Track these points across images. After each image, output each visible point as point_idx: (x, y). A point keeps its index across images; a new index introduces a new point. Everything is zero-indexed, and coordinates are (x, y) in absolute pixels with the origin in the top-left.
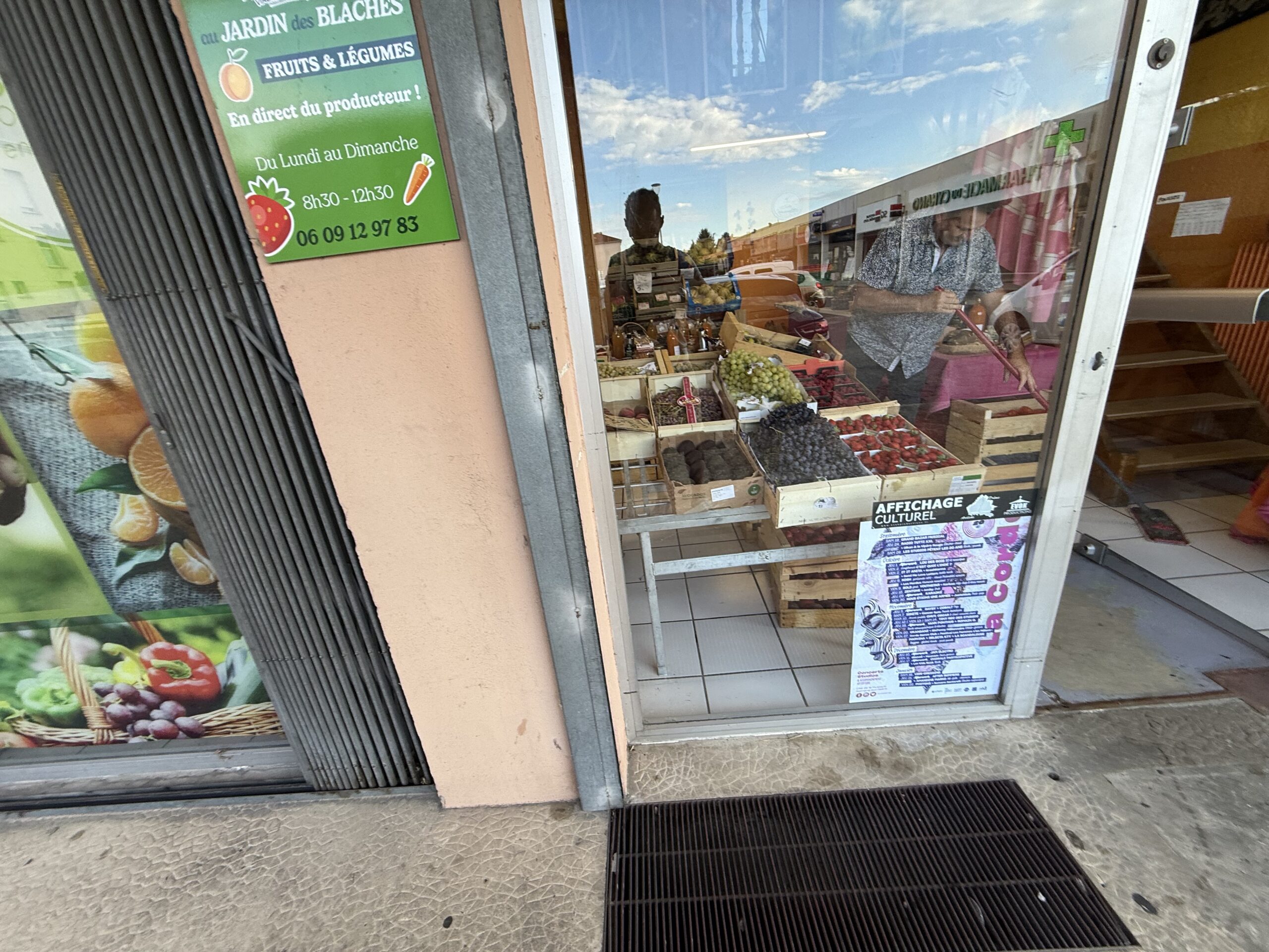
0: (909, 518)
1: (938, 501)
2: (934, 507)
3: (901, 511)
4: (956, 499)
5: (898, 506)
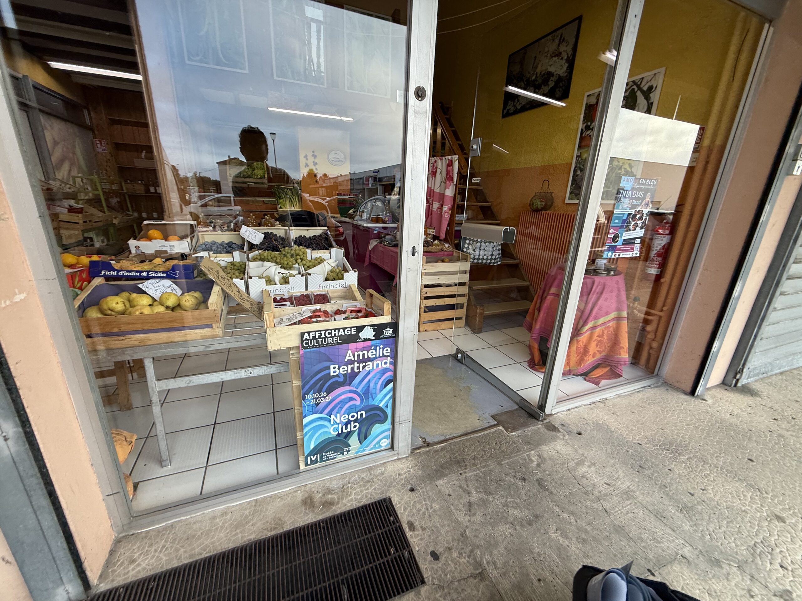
0: (325, 342)
1: (341, 330)
2: (340, 335)
3: (320, 337)
4: (353, 329)
5: (317, 335)
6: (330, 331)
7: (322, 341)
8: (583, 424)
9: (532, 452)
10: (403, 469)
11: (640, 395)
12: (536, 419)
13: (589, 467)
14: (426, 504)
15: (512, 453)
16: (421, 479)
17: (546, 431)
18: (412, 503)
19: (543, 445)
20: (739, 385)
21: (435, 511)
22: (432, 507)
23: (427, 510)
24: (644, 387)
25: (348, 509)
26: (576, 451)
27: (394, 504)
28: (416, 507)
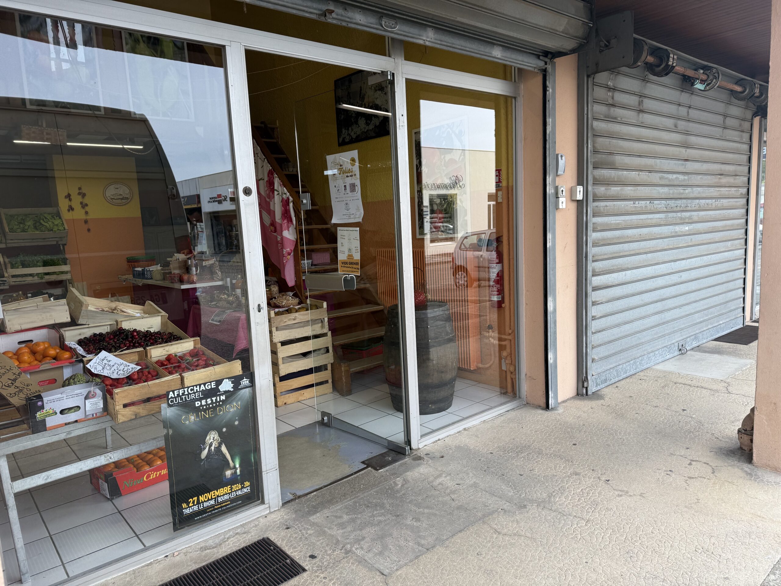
0: (188, 398)
1: (202, 386)
2: (201, 390)
6: (192, 388)
7: (185, 398)
8: (447, 450)
9: (398, 479)
10: (277, 518)
11: (502, 418)
12: (403, 454)
13: (446, 477)
14: (301, 533)
15: (379, 483)
16: (294, 520)
17: (412, 461)
18: (289, 535)
19: (408, 471)
20: (590, 393)
21: (310, 535)
22: (307, 533)
23: (304, 535)
24: (508, 411)
25: (229, 553)
26: (437, 469)
27: (272, 540)
28: (293, 537)
